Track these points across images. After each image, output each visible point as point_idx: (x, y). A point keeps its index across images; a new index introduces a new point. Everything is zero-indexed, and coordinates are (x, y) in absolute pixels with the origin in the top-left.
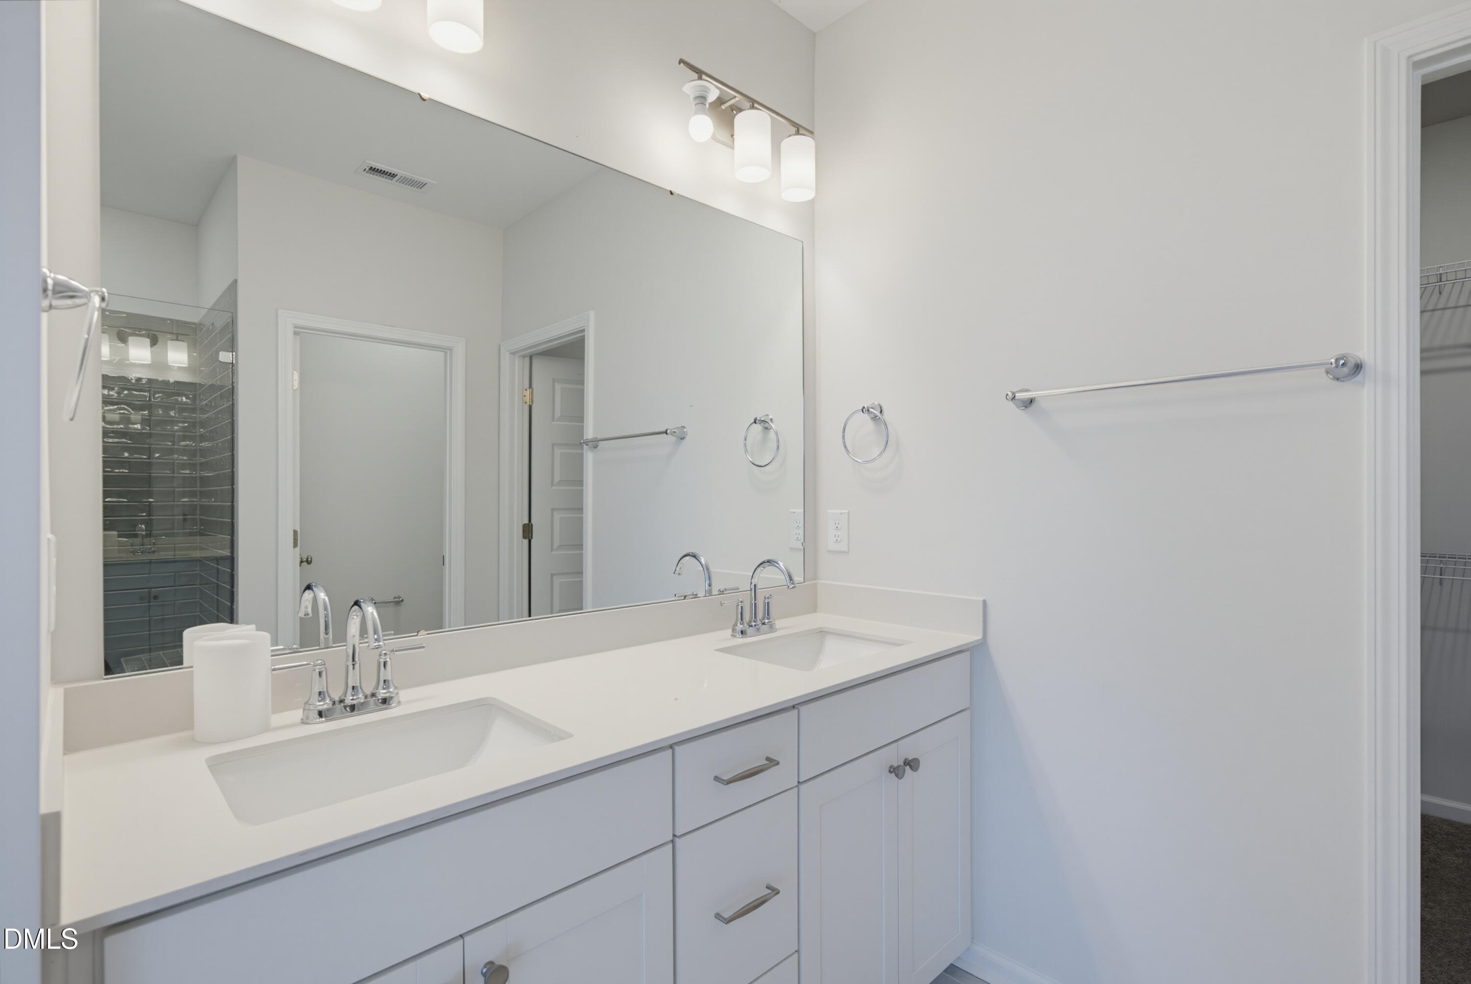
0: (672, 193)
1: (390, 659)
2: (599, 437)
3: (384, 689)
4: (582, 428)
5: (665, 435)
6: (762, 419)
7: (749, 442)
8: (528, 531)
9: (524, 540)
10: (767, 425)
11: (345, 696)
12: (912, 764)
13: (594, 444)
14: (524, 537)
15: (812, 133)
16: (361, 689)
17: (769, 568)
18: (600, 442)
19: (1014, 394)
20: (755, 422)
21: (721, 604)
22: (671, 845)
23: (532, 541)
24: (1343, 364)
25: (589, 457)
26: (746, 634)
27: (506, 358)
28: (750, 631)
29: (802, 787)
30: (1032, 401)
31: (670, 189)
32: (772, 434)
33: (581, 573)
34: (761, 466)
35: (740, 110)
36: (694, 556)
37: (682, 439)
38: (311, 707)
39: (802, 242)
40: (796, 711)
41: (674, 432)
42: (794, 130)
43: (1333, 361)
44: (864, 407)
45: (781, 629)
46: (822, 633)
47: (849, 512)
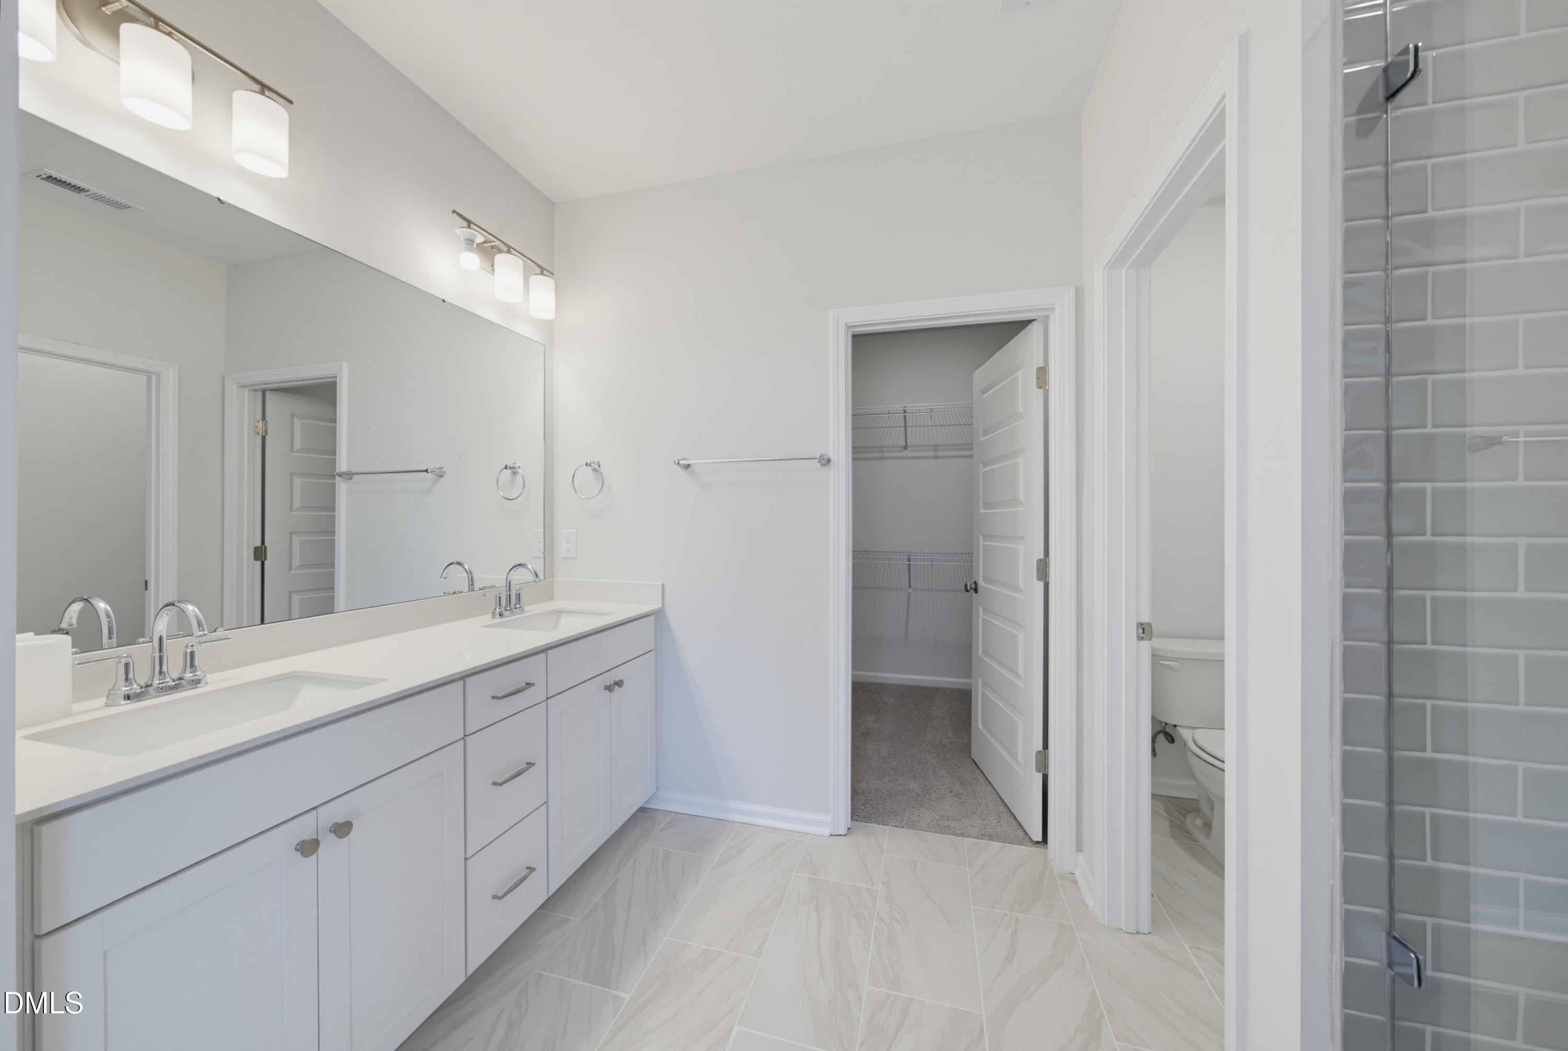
0: (444, 301)
1: (197, 649)
2: (354, 471)
3: (191, 673)
4: (334, 461)
5: (425, 473)
6: (511, 466)
7: (500, 483)
8: (260, 554)
9: (255, 562)
10: (515, 470)
11: (152, 680)
12: (619, 684)
13: (349, 476)
14: (256, 559)
15: (552, 274)
16: (169, 674)
17: (520, 570)
18: (355, 475)
19: (679, 461)
20: (506, 468)
21: (485, 595)
22: (463, 741)
23: (266, 563)
24: (822, 459)
25: (342, 488)
26: (503, 616)
27: (232, 391)
28: (506, 613)
29: (549, 700)
30: (689, 465)
31: (443, 298)
32: (519, 478)
33: (333, 588)
34: (511, 500)
35: (500, 251)
36: (459, 563)
37: (440, 476)
38: (118, 692)
39: (544, 345)
40: (545, 654)
41: (434, 471)
42: (539, 271)
43: (818, 457)
44: (587, 463)
45: (528, 612)
46: (559, 612)
47: (576, 532)
